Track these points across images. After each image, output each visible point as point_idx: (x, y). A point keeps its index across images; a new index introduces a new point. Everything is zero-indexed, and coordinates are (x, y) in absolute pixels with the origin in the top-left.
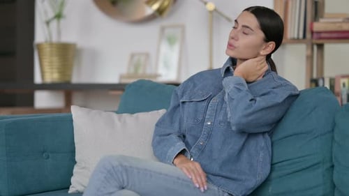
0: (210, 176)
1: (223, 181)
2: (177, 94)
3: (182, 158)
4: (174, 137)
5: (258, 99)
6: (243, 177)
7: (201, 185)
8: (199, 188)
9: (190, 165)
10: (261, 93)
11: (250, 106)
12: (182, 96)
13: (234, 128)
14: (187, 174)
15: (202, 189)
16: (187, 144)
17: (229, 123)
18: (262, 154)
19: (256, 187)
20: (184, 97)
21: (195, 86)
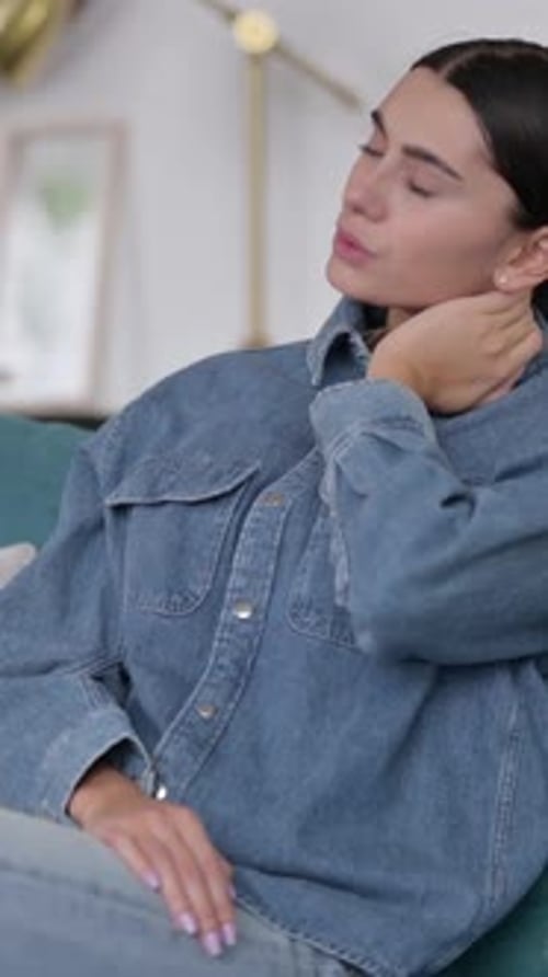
0: (250, 875)
1: (314, 900)
2: (91, 468)
3: (111, 785)
4: (75, 682)
5: (484, 495)
6: (416, 882)
7: (207, 924)
8: (198, 935)
9: (152, 823)
10: (501, 464)
11: (446, 530)
12: (117, 478)
13: (365, 641)
14: (138, 864)
15: (211, 943)
16: (136, 716)
17: (342, 614)
18: (506, 766)
19: (479, 932)
20: (126, 484)
21: (178, 429)
